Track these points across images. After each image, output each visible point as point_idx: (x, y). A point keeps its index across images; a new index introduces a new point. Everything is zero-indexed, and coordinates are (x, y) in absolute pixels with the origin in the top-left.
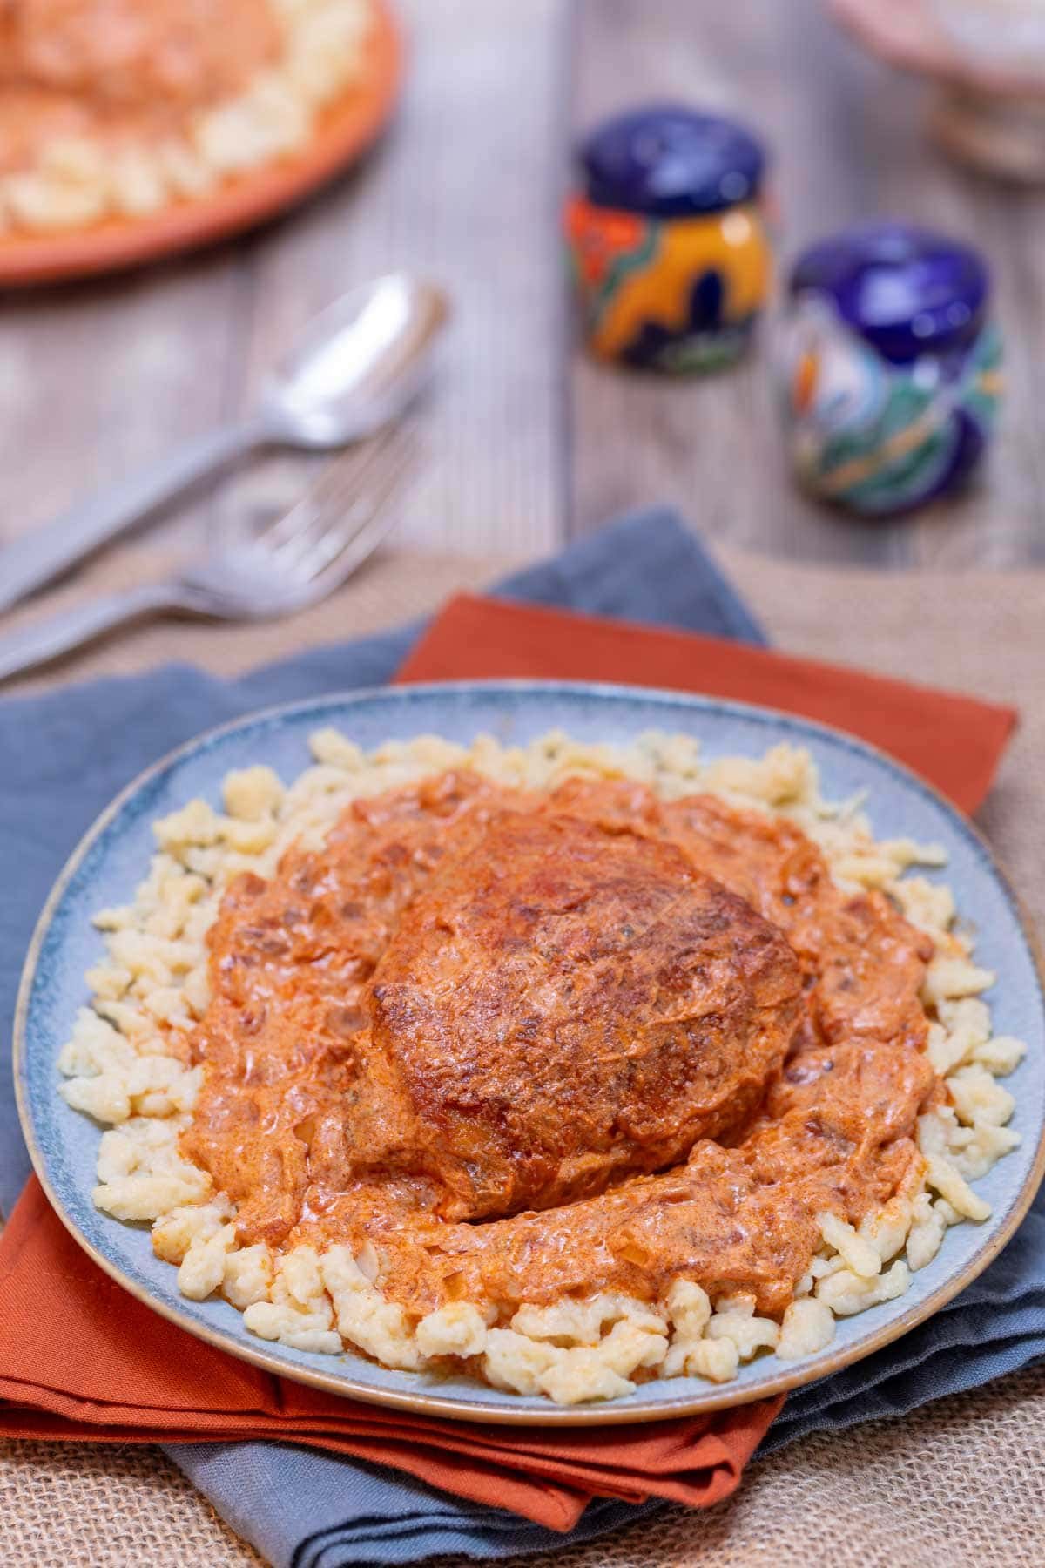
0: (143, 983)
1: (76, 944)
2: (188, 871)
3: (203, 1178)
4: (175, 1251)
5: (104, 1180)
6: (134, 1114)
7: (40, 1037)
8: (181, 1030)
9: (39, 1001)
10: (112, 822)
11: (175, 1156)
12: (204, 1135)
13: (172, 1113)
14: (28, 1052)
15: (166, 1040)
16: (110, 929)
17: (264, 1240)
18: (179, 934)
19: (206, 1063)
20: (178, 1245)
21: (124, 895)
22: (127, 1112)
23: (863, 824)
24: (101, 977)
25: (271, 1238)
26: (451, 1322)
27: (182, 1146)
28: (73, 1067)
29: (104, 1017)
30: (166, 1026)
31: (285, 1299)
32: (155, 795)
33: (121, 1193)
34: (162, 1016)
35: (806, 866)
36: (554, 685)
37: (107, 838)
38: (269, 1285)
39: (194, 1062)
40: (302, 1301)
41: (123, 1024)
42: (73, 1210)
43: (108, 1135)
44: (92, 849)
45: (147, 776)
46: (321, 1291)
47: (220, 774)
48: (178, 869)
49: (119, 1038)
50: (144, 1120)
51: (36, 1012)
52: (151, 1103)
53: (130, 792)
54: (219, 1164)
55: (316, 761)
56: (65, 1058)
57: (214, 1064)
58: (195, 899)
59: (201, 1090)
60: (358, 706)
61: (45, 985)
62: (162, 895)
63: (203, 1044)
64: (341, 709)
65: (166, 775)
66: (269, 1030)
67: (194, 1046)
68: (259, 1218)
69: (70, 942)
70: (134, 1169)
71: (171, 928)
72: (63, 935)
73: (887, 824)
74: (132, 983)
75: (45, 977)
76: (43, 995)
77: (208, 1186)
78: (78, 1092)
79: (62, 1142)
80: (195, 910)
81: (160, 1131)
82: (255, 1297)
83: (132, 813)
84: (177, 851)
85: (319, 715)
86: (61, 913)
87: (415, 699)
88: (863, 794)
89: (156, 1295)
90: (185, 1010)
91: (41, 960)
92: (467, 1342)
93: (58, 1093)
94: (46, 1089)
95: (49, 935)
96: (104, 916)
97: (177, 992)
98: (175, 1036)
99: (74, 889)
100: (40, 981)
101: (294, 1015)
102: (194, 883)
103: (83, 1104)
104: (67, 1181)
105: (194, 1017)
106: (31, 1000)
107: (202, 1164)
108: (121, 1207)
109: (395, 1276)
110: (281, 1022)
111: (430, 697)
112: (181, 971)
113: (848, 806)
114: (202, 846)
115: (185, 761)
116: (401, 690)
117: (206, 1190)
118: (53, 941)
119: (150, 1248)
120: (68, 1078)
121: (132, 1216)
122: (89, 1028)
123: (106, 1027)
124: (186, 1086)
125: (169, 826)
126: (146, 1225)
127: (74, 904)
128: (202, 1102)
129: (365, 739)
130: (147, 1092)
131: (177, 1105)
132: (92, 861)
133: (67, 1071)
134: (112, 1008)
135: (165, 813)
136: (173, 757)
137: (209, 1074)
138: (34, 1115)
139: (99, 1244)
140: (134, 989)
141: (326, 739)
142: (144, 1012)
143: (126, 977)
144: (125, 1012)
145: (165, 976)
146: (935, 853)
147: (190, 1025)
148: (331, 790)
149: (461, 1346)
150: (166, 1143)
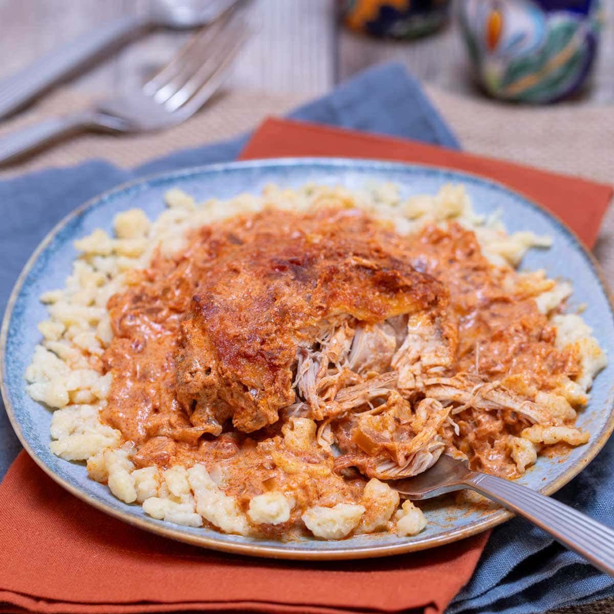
0: (72, 330)
1: (33, 309)
2: (95, 270)
3: (116, 434)
4: (101, 475)
5: (55, 437)
6: (71, 403)
7: (14, 362)
8: (96, 355)
9: (12, 343)
10: (50, 244)
11: (98, 424)
12: (115, 409)
13: (94, 401)
14: (7, 370)
15: (88, 361)
16: (50, 303)
17: (155, 464)
18: (93, 303)
19: (113, 370)
20: (102, 471)
21: (61, 286)
22: (67, 401)
23: (501, 227)
24: (47, 328)
25: (159, 463)
26: (269, 502)
27: (102, 417)
28: (34, 378)
29: (50, 350)
30: (87, 354)
31: (167, 496)
32: (76, 228)
33: (67, 445)
34: (84, 347)
35: (466, 244)
36: (308, 161)
37: (47, 253)
38: (157, 489)
39: (104, 371)
40: (177, 495)
41: (62, 354)
42: (40, 453)
43: (56, 413)
44: (39, 259)
45: (70, 218)
46: (188, 490)
47: (110, 217)
48: (89, 269)
49: (59, 363)
50: (77, 406)
51: (11, 349)
52: (81, 396)
53: (60, 227)
54: (127, 425)
55: (168, 206)
56: (29, 374)
57: (118, 370)
58: (101, 285)
59: (113, 385)
60: (193, 176)
61: (15, 335)
62: (82, 283)
63: (110, 360)
64: (183, 178)
65: (81, 217)
66: (149, 350)
67: (105, 362)
68: (152, 452)
69: (28, 311)
70: (72, 432)
71: (87, 300)
72: (24, 307)
73: (513, 226)
74: (66, 330)
75: (15, 330)
76: (14, 340)
77: (119, 438)
78: (38, 391)
79: (31, 419)
80: (101, 291)
81: (87, 410)
82: (150, 496)
83: (62, 239)
84: (87, 257)
85: (170, 182)
86: (22, 294)
87: (227, 171)
88: (500, 211)
89: (93, 497)
90: (97, 344)
91: (12, 320)
92: (278, 515)
93: (26, 392)
94: (19, 390)
95: (16, 307)
96: (47, 295)
97: (93, 334)
98: (94, 359)
99: (29, 282)
100: (12, 332)
101: (163, 342)
102: (101, 275)
103: (40, 397)
104: (35, 438)
105: (103, 347)
106: (7, 342)
107: (114, 424)
108: (69, 453)
109: (232, 482)
110: (156, 346)
111: (235, 170)
112: (94, 324)
113: (492, 218)
114: (104, 256)
115: (91, 209)
116: (219, 167)
117: (118, 440)
118: (19, 310)
119: (87, 474)
120: (30, 383)
121: (74, 458)
122: (41, 354)
123: (53, 356)
124: (103, 385)
125: (83, 244)
126: (83, 462)
127: (30, 290)
128: (113, 392)
129: (197, 194)
130: (78, 390)
131: (98, 395)
132: (40, 266)
133: (30, 379)
134: (53, 345)
135: (81, 237)
136: (84, 207)
137: (116, 376)
138: (13, 403)
139: (57, 471)
140: (67, 335)
141: (174, 194)
142: (75, 346)
143: (61, 328)
144: (64, 348)
145: (85, 325)
146: (546, 240)
147: (101, 352)
148: (178, 221)
149: (273, 517)
150: (91, 417)
